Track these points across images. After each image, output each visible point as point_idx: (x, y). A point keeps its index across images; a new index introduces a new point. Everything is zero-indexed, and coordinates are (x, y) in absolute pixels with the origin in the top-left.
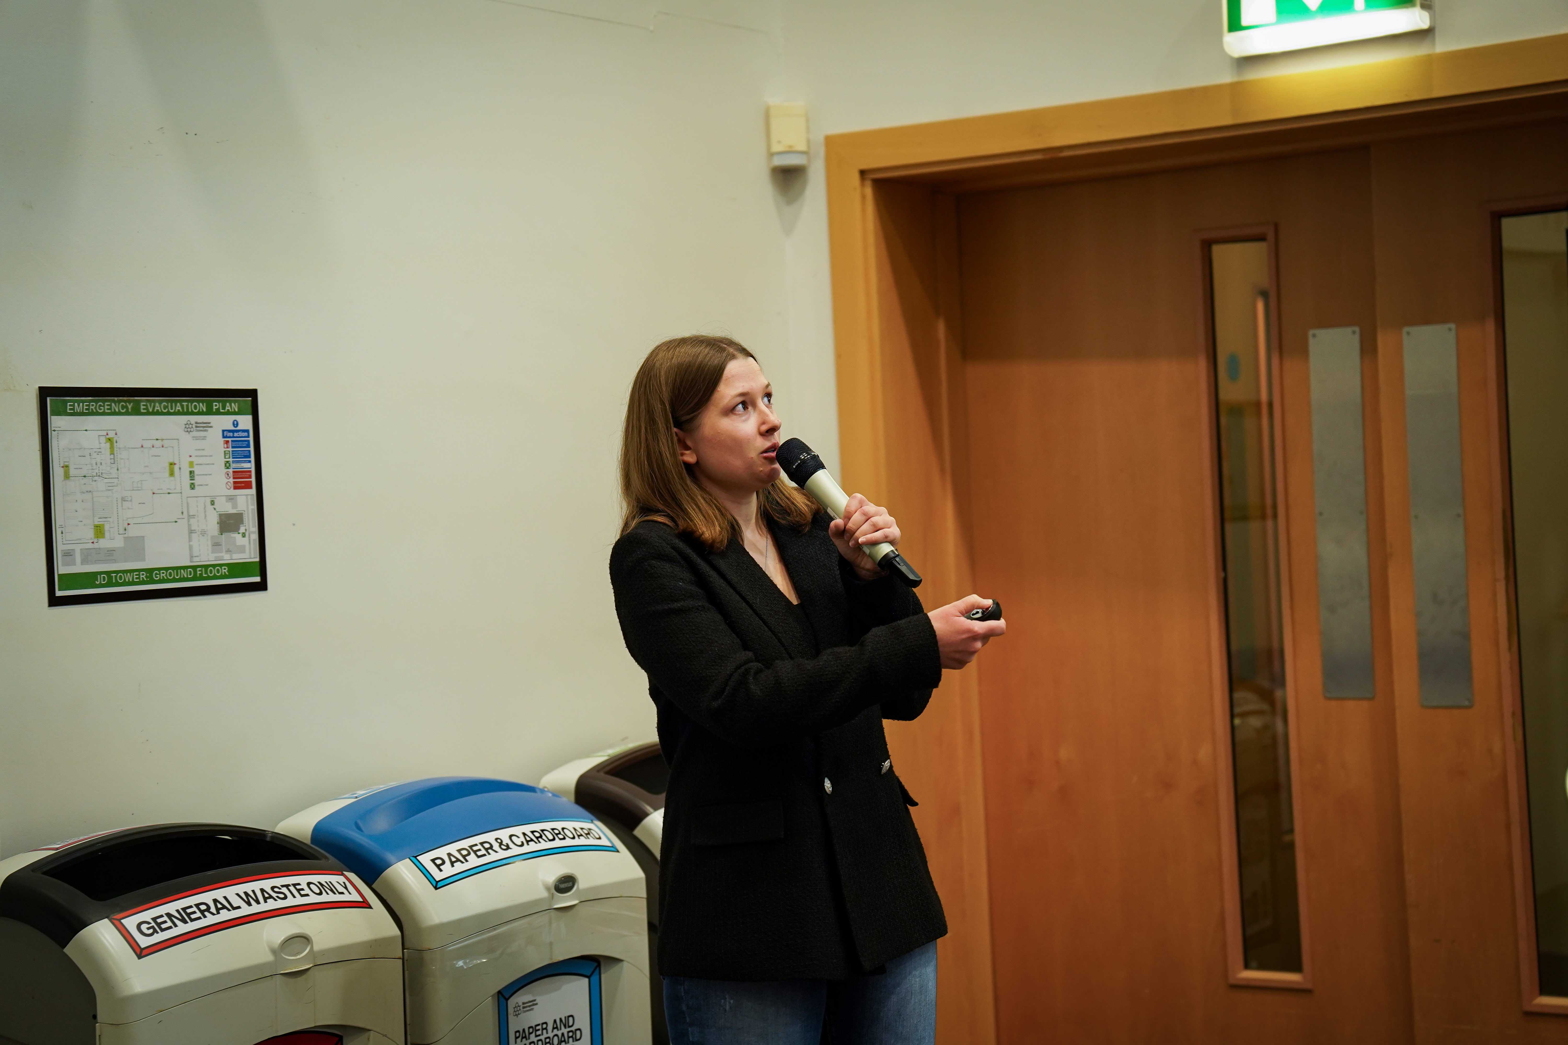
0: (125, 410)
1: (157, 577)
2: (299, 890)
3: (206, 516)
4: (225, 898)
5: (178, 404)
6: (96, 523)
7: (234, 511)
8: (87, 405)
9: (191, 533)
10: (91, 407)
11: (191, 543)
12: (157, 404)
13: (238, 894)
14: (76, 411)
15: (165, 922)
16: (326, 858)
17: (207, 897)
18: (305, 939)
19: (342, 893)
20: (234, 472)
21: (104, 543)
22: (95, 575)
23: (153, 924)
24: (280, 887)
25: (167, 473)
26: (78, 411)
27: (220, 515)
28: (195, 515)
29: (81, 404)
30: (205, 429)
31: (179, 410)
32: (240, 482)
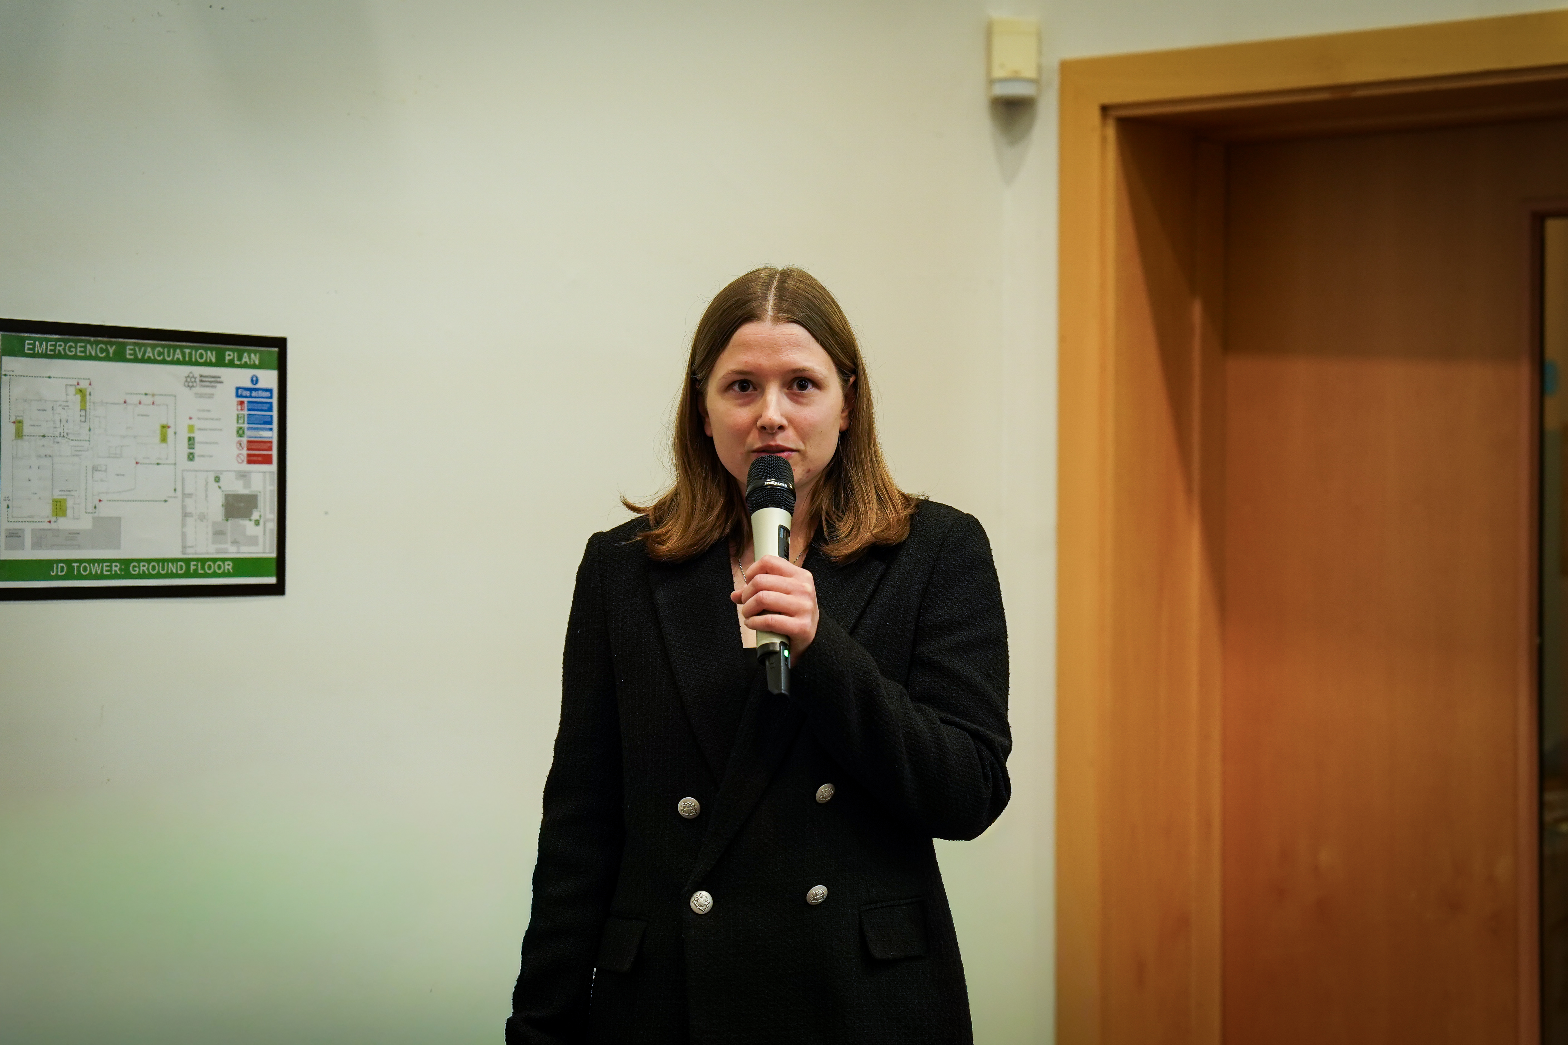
0: (104, 354)
1: (135, 571)
3: (207, 496)
5: (178, 351)
6: (56, 497)
7: (246, 492)
8: (51, 345)
9: (185, 516)
10: (58, 348)
11: (184, 530)
12: (149, 349)
14: (36, 352)
20: (249, 442)
21: (64, 524)
22: (49, 563)
25: (157, 439)
26: (40, 352)
27: (227, 496)
28: (192, 494)
29: (44, 343)
30: (212, 384)
31: (178, 359)
32: (256, 455)
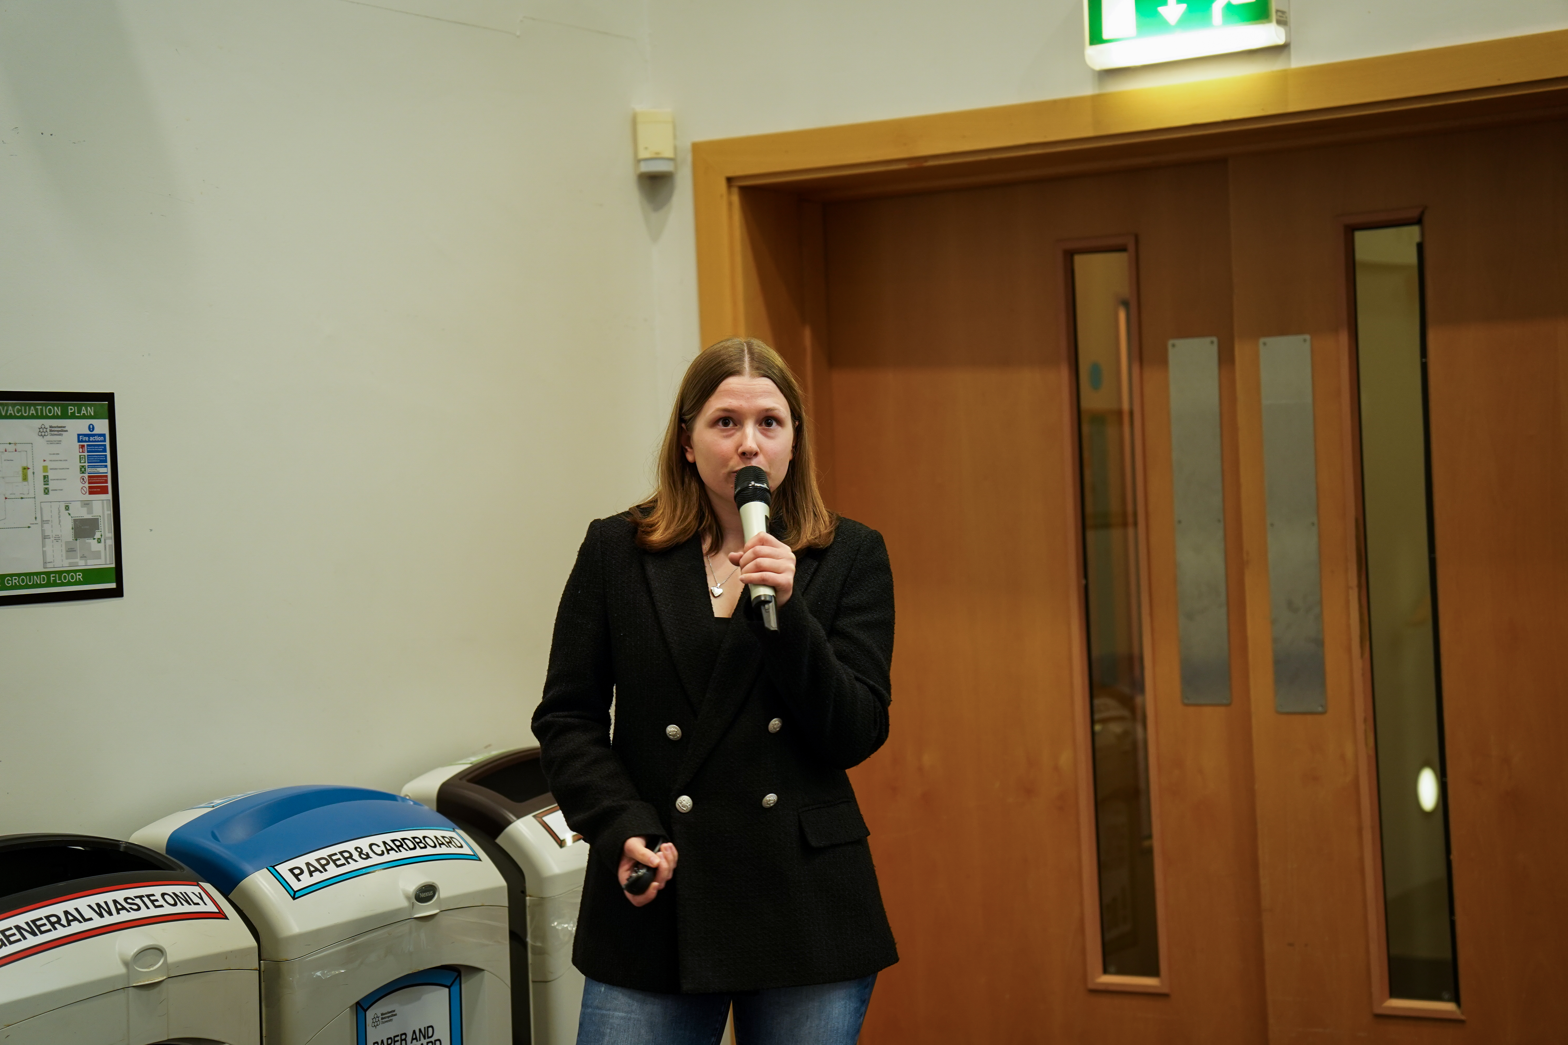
1: (9, 583)
2: (152, 902)
3: (60, 522)
4: (77, 909)
5: (32, 408)
7: (90, 517)
9: (45, 538)
11: (44, 549)
13: (90, 906)
15: (14, 934)
16: (181, 868)
17: (58, 909)
18: (159, 951)
19: (198, 904)
20: (89, 477)
23: (2, 937)
24: (134, 898)
25: (20, 479)
27: (75, 521)
28: (49, 521)
30: (60, 433)
31: (33, 414)
32: (95, 487)
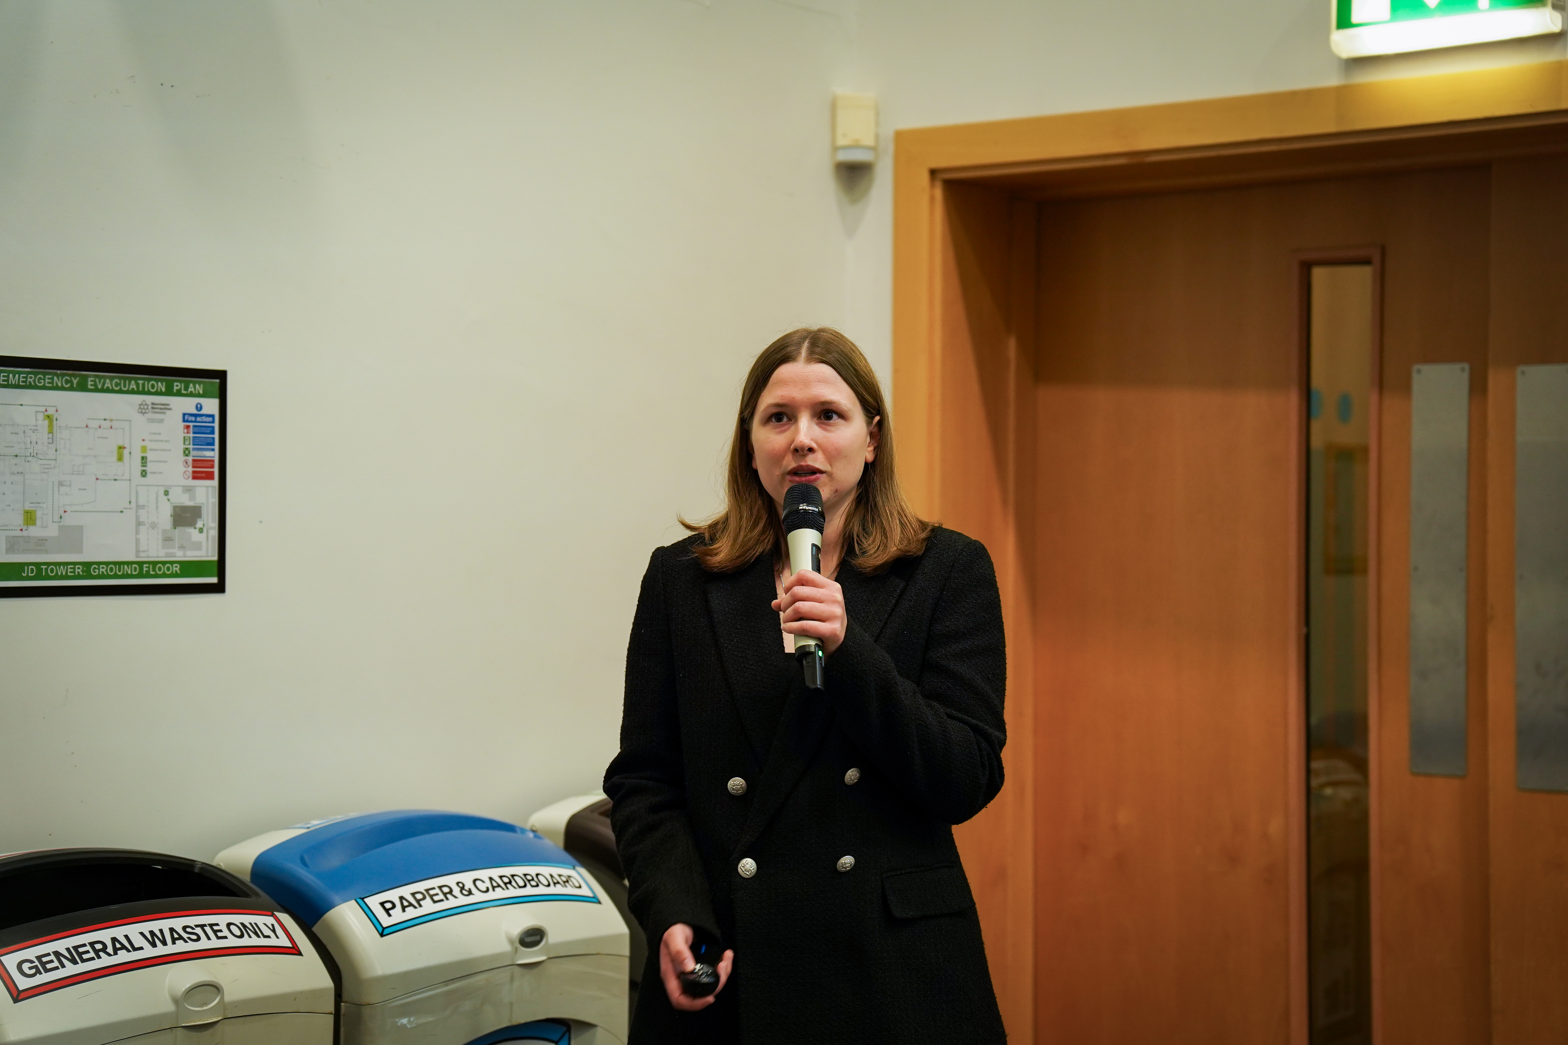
0: (69, 385)
1: (95, 572)
2: (215, 932)
3: (157, 508)
4: (126, 937)
5: (133, 382)
6: (27, 508)
7: (191, 504)
8: (23, 377)
9: (139, 525)
10: (29, 380)
11: (138, 536)
12: (108, 381)
13: (142, 934)
14: (10, 383)
15: (52, 961)
16: (257, 895)
17: (105, 935)
18: (216, 988)
19: (269, 937)
20: (194, 460)
21: (34, 531)
22: (21, 566)
23: (37, 963)
24: (194, 927)
25: (115, 458)
26: (13, 383)
27: (175, 507)
28: (145, 506)
29: (17, 376)
30: (162, 411)
31: (133, 389)
32: (200, 472)
